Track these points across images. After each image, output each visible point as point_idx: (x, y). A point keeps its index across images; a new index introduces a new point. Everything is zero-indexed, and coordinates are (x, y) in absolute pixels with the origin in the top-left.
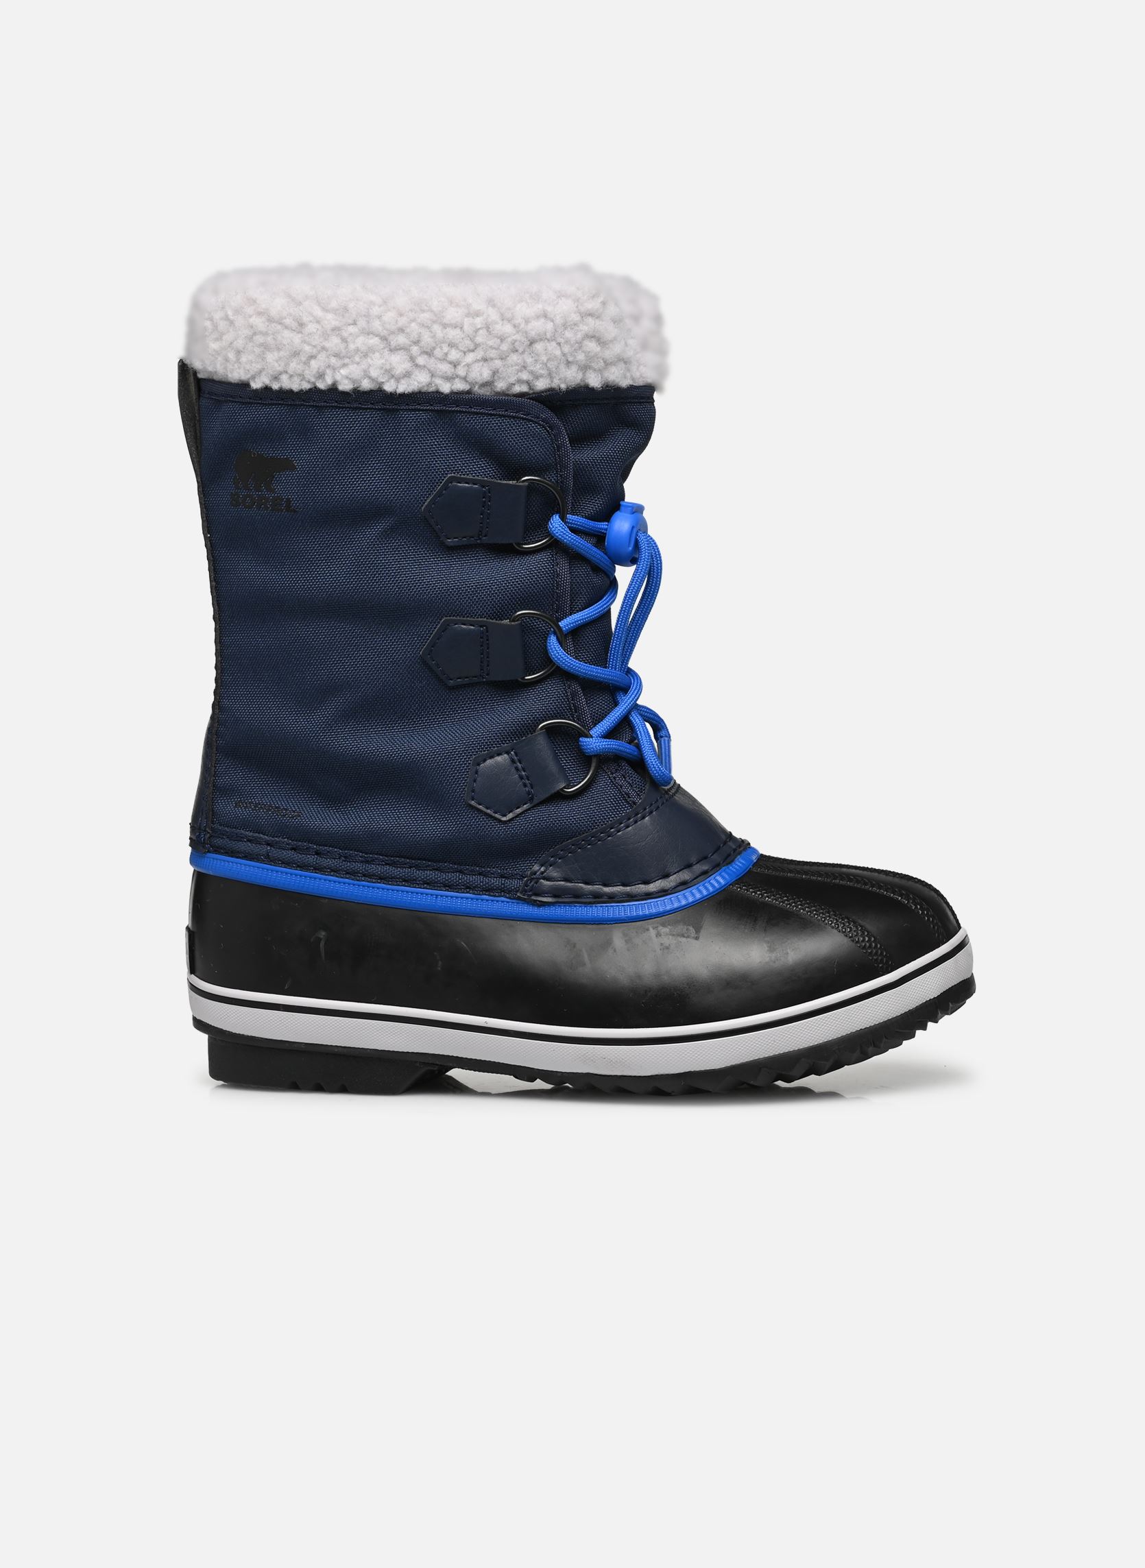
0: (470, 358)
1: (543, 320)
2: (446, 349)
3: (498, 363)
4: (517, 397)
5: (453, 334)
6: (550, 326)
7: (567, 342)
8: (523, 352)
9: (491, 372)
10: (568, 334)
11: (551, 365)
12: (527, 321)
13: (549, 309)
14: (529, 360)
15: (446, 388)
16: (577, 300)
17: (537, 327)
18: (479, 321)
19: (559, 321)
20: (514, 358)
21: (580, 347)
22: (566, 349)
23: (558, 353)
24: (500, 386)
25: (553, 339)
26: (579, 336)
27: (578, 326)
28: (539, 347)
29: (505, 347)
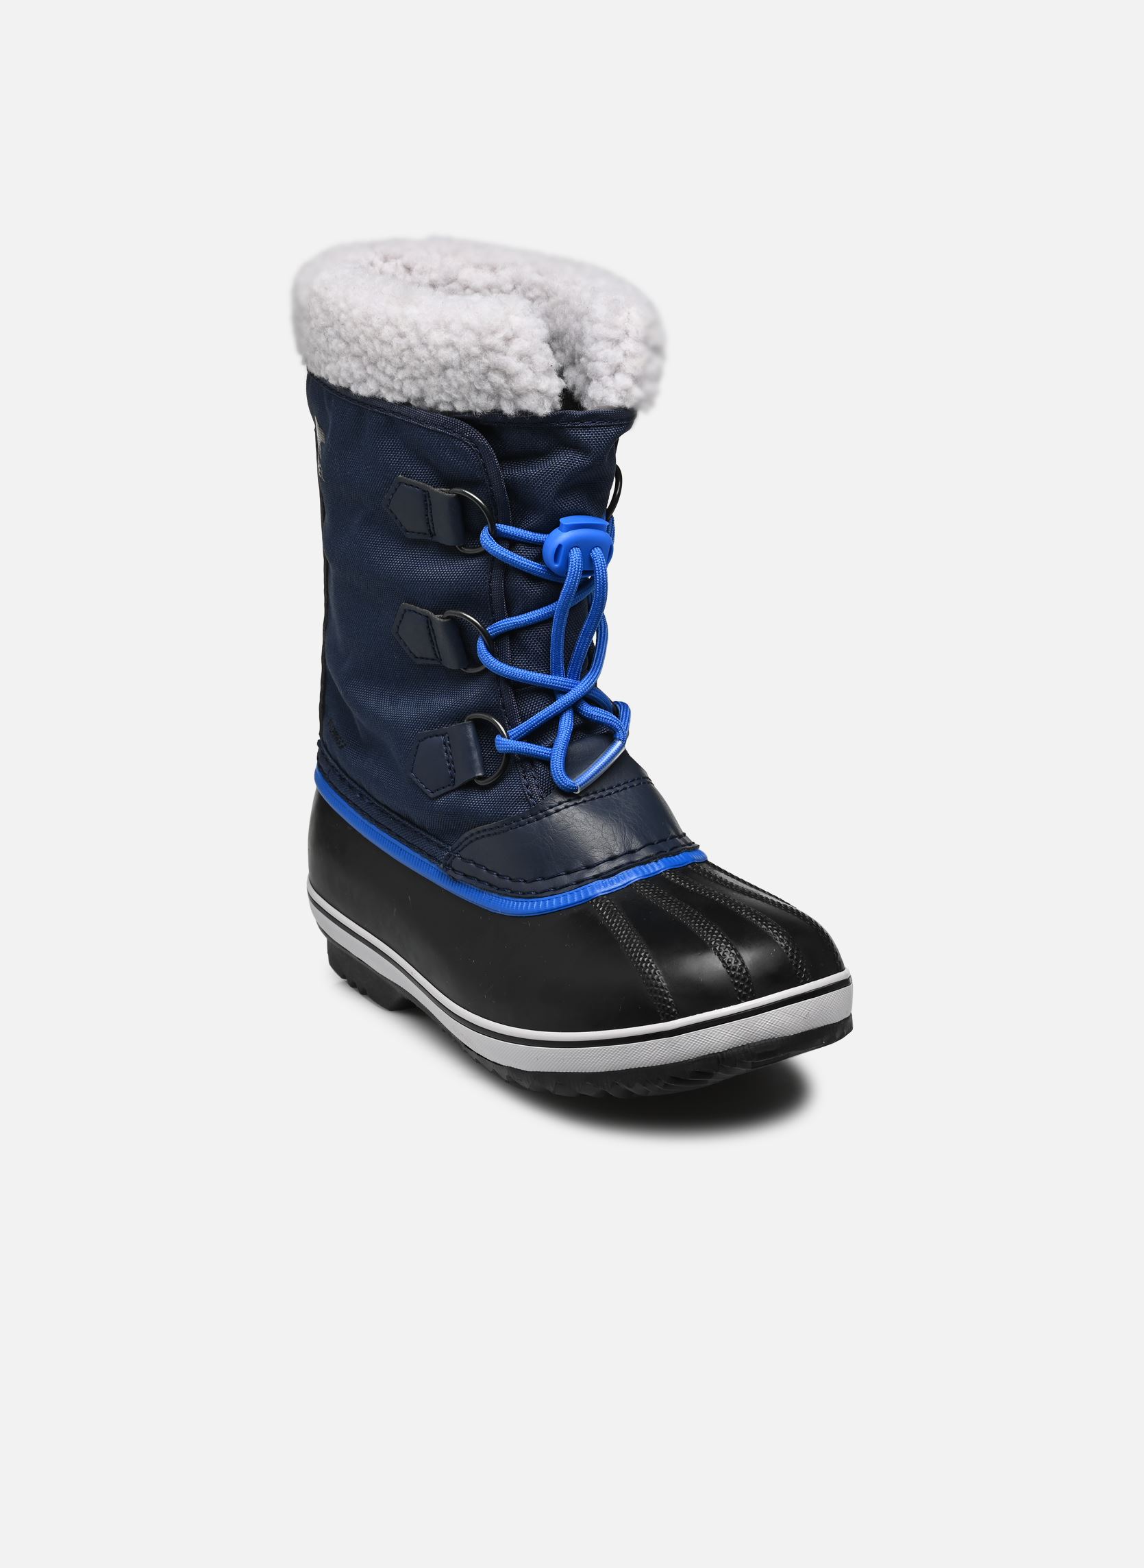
0: (400, 375)
1: (451, 349)
2: (383, 364)
3: (421, 382)
4: (444, 415)
5: (387, 351)
6: (455, 356)
7: (471, 372)
8: (439, 376)
9: (418, 390)
10: (472, 366)
11: (463, 390)
12: (437, 347)
13: (455, 339)
14: (445, 384)
15: (390, 398)
16: (479, 335)
17: (447, 355)
18: (403, 343)
19: (462, 352)
20: (432, 380)
21: (486, 378)
22: (472, 379)
23: (465, 381)
24: (429, 402)
25: (461, 367)
26: (482, 367)
27: (481, 359)
28: (450, 373)
29: (423, 370)
